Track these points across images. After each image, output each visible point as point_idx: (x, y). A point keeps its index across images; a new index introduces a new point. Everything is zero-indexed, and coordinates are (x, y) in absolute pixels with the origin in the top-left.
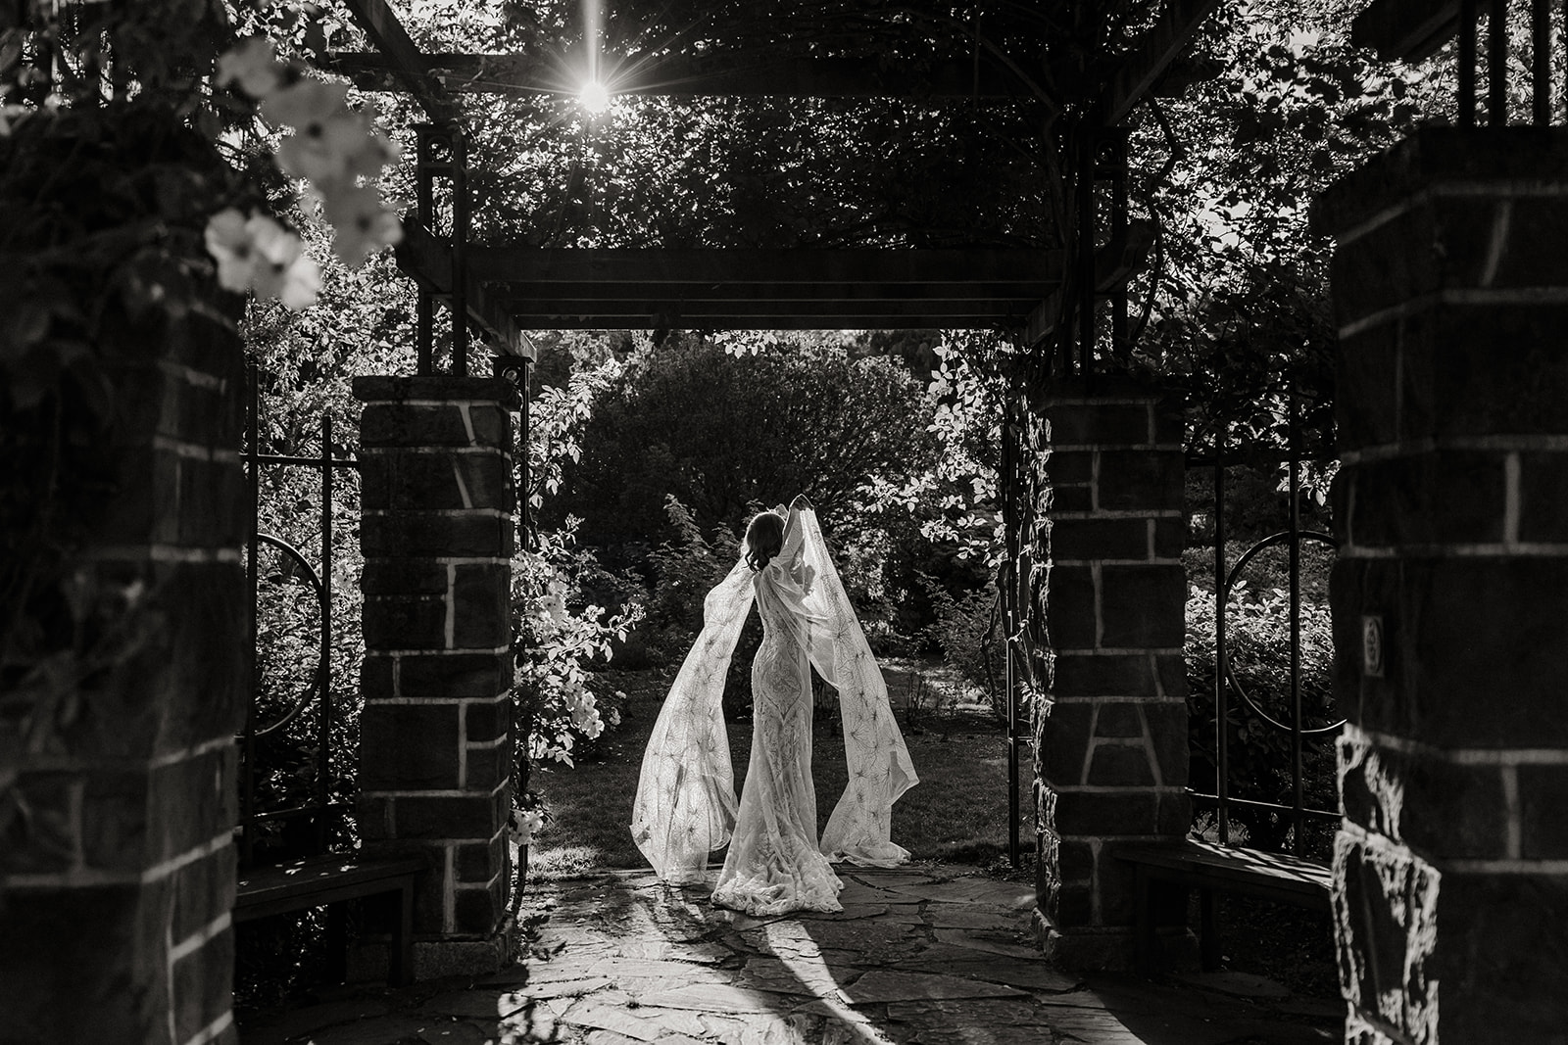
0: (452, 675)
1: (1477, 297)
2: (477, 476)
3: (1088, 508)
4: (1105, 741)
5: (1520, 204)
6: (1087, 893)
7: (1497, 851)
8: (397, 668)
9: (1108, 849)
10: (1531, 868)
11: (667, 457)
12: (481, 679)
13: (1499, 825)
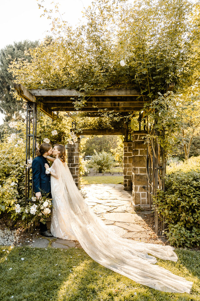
0: (75, 165)
1: (137, 141)
2: (77, 149)
3: (127, 152)
4: (128, 171)
5: (140, 135)
6: (127, 184)
7: (138, 173)
8: (70, 165)
9: (128, 180)
10: (140, 174)
11: (94, 145)
12: (77, 166)
13: (138, 171)
